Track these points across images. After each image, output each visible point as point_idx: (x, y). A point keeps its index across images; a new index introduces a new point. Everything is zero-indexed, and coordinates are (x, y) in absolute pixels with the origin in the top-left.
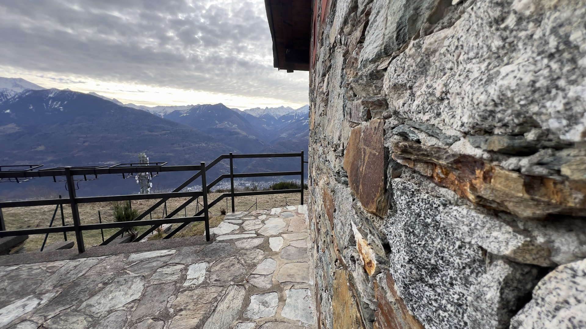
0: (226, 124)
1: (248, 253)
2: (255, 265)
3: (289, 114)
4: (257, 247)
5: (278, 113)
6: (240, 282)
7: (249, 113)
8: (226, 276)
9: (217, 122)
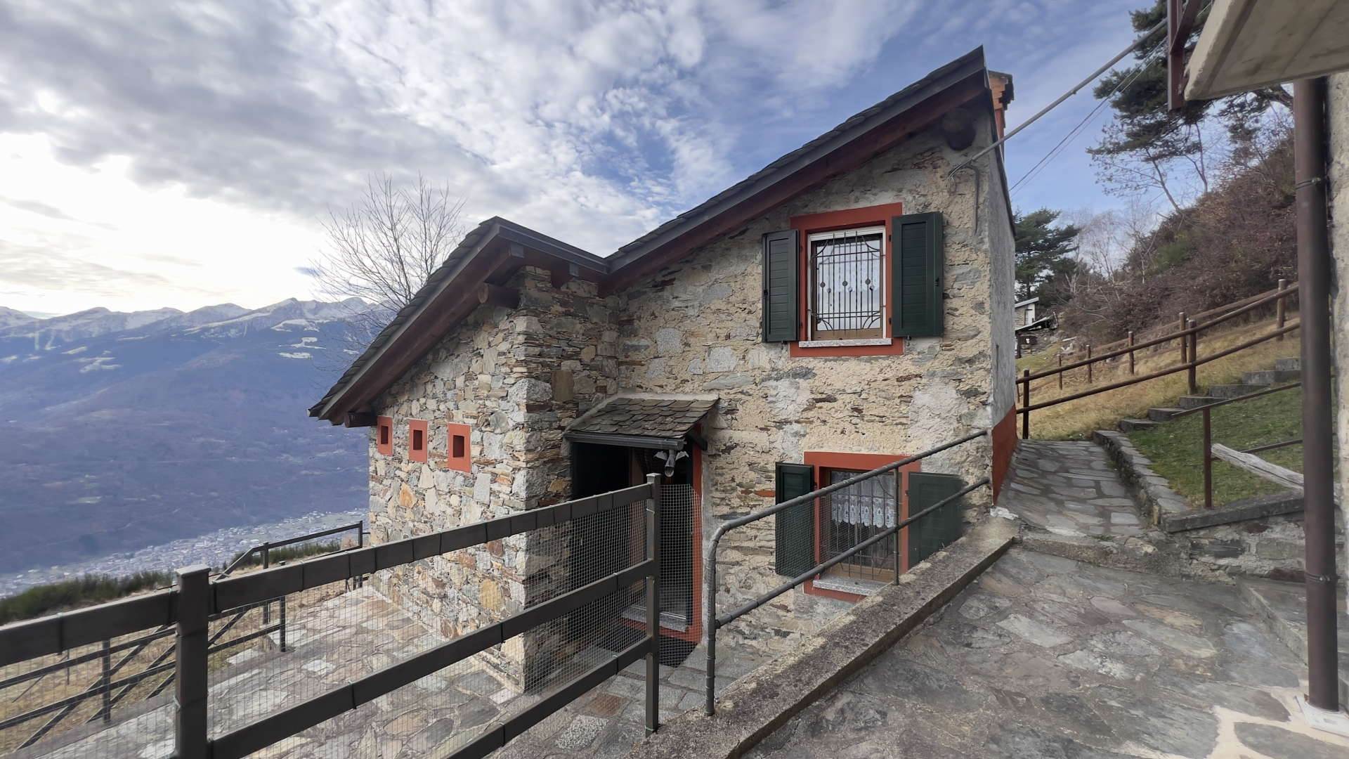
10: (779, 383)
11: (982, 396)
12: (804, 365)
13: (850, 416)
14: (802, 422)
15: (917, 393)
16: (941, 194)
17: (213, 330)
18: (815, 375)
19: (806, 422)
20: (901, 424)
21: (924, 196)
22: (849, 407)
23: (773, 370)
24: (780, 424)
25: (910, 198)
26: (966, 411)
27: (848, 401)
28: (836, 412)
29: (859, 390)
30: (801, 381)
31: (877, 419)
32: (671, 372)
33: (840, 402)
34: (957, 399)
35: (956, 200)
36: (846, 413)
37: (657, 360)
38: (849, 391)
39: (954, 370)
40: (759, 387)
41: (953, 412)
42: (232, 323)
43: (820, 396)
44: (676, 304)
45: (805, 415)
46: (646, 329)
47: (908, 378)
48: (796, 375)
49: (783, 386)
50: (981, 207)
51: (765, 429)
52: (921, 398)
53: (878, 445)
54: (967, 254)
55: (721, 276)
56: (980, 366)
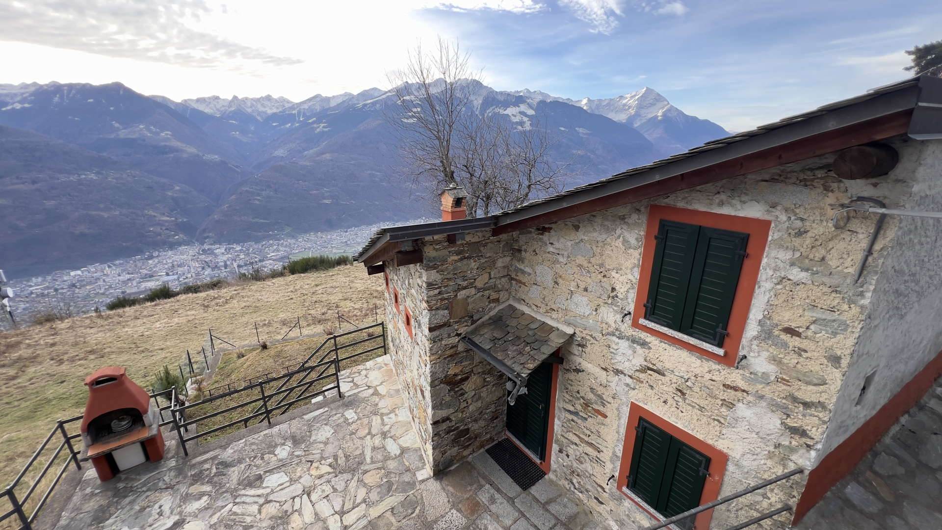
0: (141, 130)
1: (370, 399)
2: (377, 404)
3: (284, 111)
4: (373, 395)
5: (261, 109)
6: (375, 413)
7: (195, 106)
8: (366, 413)
9: (117, 125)
10: (620, 341)
11: (808, 440)
12: (643, 337)
13: (674, 393)
14: (634, 379)
15: (740, 404)
16: (825, 224)
17: (368, 106)
18: (650, 348)
19: (637, 380)
20: (718, 421)
21: (802, 220)
22: (674, 386)
23: (617, 330)
24: (618, 372)
25: (783, 217)
26: (787, 443)
27: (676, 381)
28: (663, 384)
29: (686, 377)
30: (638, 347)
31: (697, 407)
32: (544, 299)
33: (667, 379)
34: (779, 429)
35: (842, 236)
36: (671, 389)
37: (535, 286)
38: (677, 374)
39: (785, 404)
40: (605, 338)
41: (772, 437)
42: (377, 100)
43: (651, 366)
44: (551, 249)
45: (637, 374)
46: (529, 261)
47: (735, 389)
48: (634, 341)
49: (624, 345)
50: (875, 255)
51: (605, 369)
52: (742, 410)
53: (693, 427)
54: (837, 301)
55: (586, 238)
56: (816, 414)
